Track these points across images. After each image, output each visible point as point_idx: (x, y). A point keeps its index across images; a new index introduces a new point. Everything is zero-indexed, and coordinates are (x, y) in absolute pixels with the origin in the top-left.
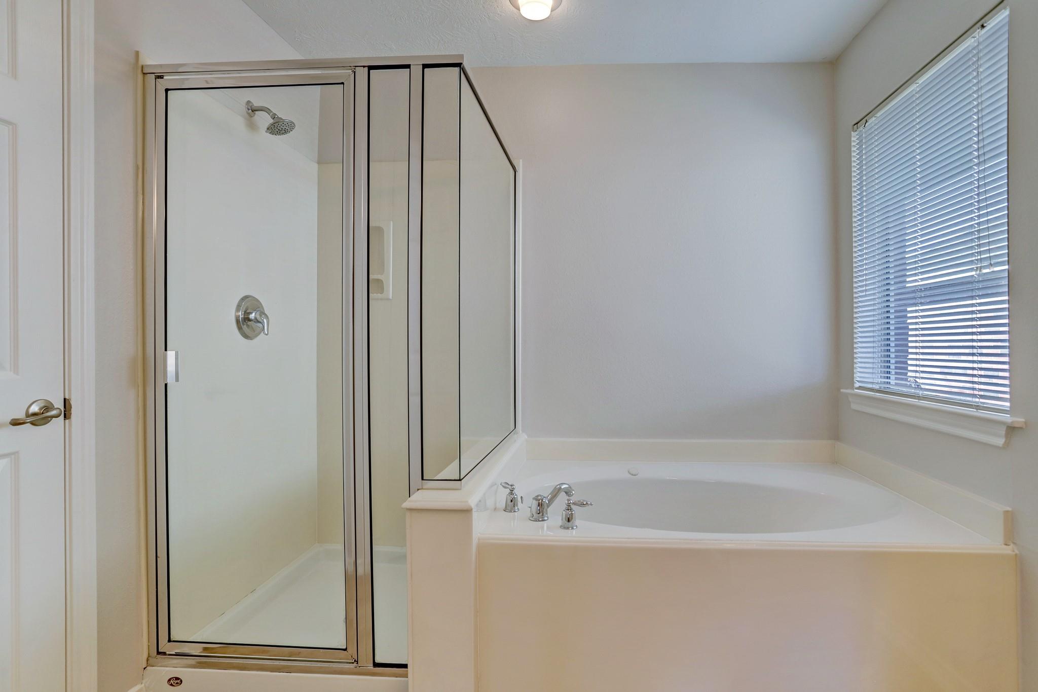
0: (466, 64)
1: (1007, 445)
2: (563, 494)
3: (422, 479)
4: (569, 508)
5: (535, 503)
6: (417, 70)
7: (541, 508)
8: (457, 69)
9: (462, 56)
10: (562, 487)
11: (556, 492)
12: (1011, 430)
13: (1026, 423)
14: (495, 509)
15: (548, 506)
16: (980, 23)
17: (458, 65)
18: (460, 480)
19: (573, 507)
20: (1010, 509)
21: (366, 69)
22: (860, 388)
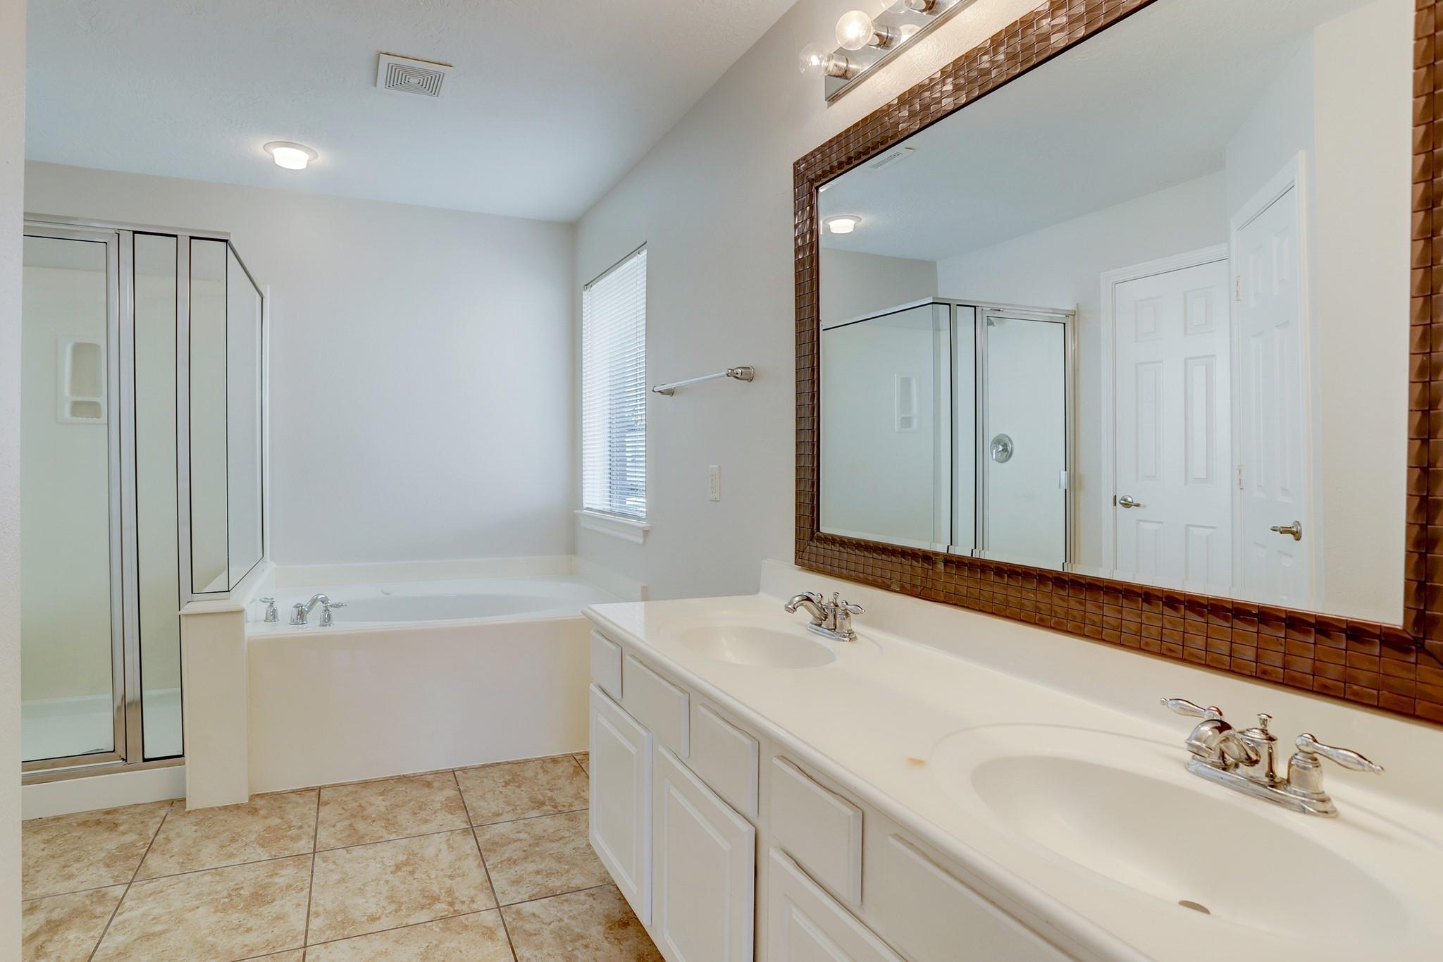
0: (233, 241)
1: (644, 542)
2: (320, 603)
3: (192, 593)
4: (326, 609)
5: (295, 611)
6: (184, 242)
7: (301, 615)
8: (224, 244)
9: (229, 234)
10: (319, 597)
11: (314, 602)
12: (646, 532)
13: (651, 527)
14: (256, 621)
15: (308, 612)
16: (638, 251)
17: (226, 241)
18: (229, 591)
19: (330, 609)
20: (645, 585)
21: (132, 233)
22: (588, 509)
